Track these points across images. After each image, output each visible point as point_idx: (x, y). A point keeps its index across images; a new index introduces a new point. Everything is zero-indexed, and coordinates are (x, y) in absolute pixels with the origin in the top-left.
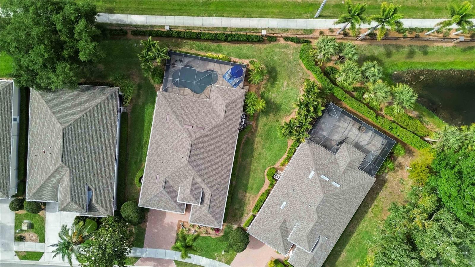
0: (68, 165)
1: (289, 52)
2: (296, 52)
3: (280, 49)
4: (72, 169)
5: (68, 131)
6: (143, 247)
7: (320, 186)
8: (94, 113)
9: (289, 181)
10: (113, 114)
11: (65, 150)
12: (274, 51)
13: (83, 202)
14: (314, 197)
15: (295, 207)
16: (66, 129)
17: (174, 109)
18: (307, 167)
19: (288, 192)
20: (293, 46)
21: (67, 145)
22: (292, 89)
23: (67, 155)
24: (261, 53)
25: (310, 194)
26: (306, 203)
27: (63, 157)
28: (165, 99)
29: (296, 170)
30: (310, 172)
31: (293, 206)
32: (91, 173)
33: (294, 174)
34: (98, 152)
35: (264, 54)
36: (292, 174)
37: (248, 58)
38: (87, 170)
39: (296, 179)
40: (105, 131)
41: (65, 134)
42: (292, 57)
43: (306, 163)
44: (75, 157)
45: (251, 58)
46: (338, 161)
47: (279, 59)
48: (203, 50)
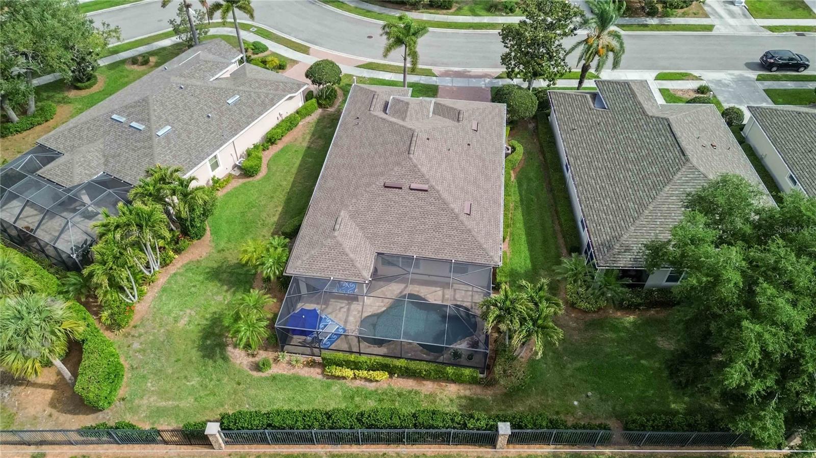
0: (654, 119)
1: (152, 399)
2: (131, 401)
3: (178, 406)
4: (644, 117)
5: (677, 161)
6: (491, 88)
7: (152, 112)
8: (636, 206)
9: (214, 131)
10: (596, 218)
11: (668, 135)
12: (196, 400)
13: (605, 88)
14: (169, 98)
15: (210, 93)
16: (682, 163)
17: (456, 223)
18: (172, 145)
19: (220, 117)
20: (136, 418)
21: (669, 143)
22: (169, 312)
23: (662, 129)
24: (235, 392)
25: (176, 105)
26: (188, 94)
27: (669, 125)
28: (480, 247)
29: (196, 145)
30: (167, 135)
31: (214, 94)
32: (606, 124)
33: (201, 139)
34: (604, 153)
35: (228, 388)
36: (205, 140)
37: (274, 378)
38: (614, 125)
39: (199, 132)
40: (602, 188)
41: (681, 155)
42: (149, 384)
43: (171, 152)
44: (645, 133)
45: (267, 379)
46: (102, 161)
47: (186, 377)
48: (400, 395)
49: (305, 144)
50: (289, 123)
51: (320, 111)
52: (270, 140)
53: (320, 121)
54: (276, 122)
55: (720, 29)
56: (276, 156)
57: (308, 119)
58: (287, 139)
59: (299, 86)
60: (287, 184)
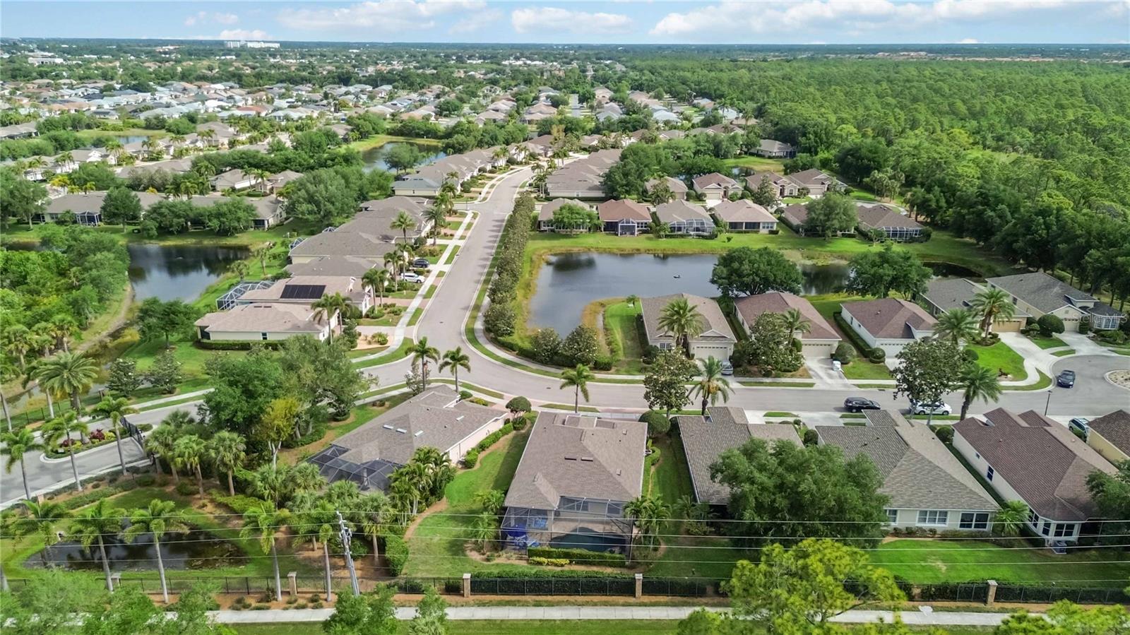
17: (611, 479)
19: (453, 427)
30: (421, 436)
31: (448, 414)
37: (497, 565)
49: (505, 451)
50: (495, 438)
51: (514, 432)
52: (482, 447)
53: (515, 437)
54: (485, 436)
55: (819, 385)
56: (486, 457)
57: (506, 436)
58: (492, 448)
59: (503, 413)
60: (495, 472)
